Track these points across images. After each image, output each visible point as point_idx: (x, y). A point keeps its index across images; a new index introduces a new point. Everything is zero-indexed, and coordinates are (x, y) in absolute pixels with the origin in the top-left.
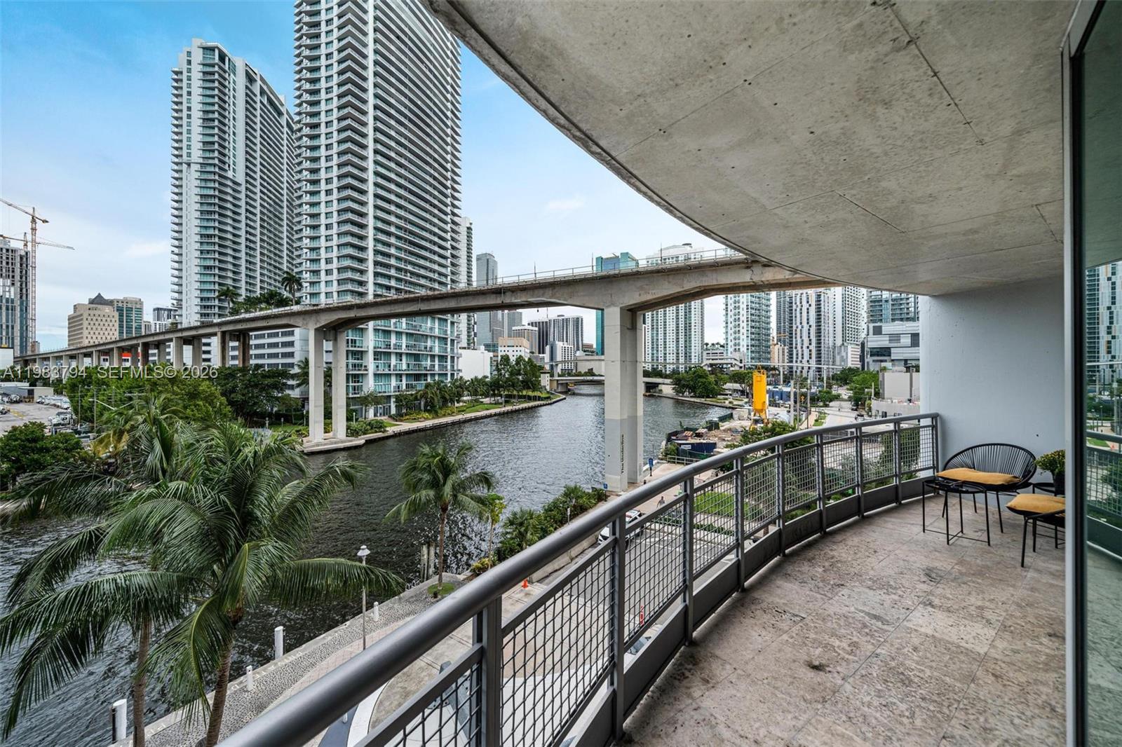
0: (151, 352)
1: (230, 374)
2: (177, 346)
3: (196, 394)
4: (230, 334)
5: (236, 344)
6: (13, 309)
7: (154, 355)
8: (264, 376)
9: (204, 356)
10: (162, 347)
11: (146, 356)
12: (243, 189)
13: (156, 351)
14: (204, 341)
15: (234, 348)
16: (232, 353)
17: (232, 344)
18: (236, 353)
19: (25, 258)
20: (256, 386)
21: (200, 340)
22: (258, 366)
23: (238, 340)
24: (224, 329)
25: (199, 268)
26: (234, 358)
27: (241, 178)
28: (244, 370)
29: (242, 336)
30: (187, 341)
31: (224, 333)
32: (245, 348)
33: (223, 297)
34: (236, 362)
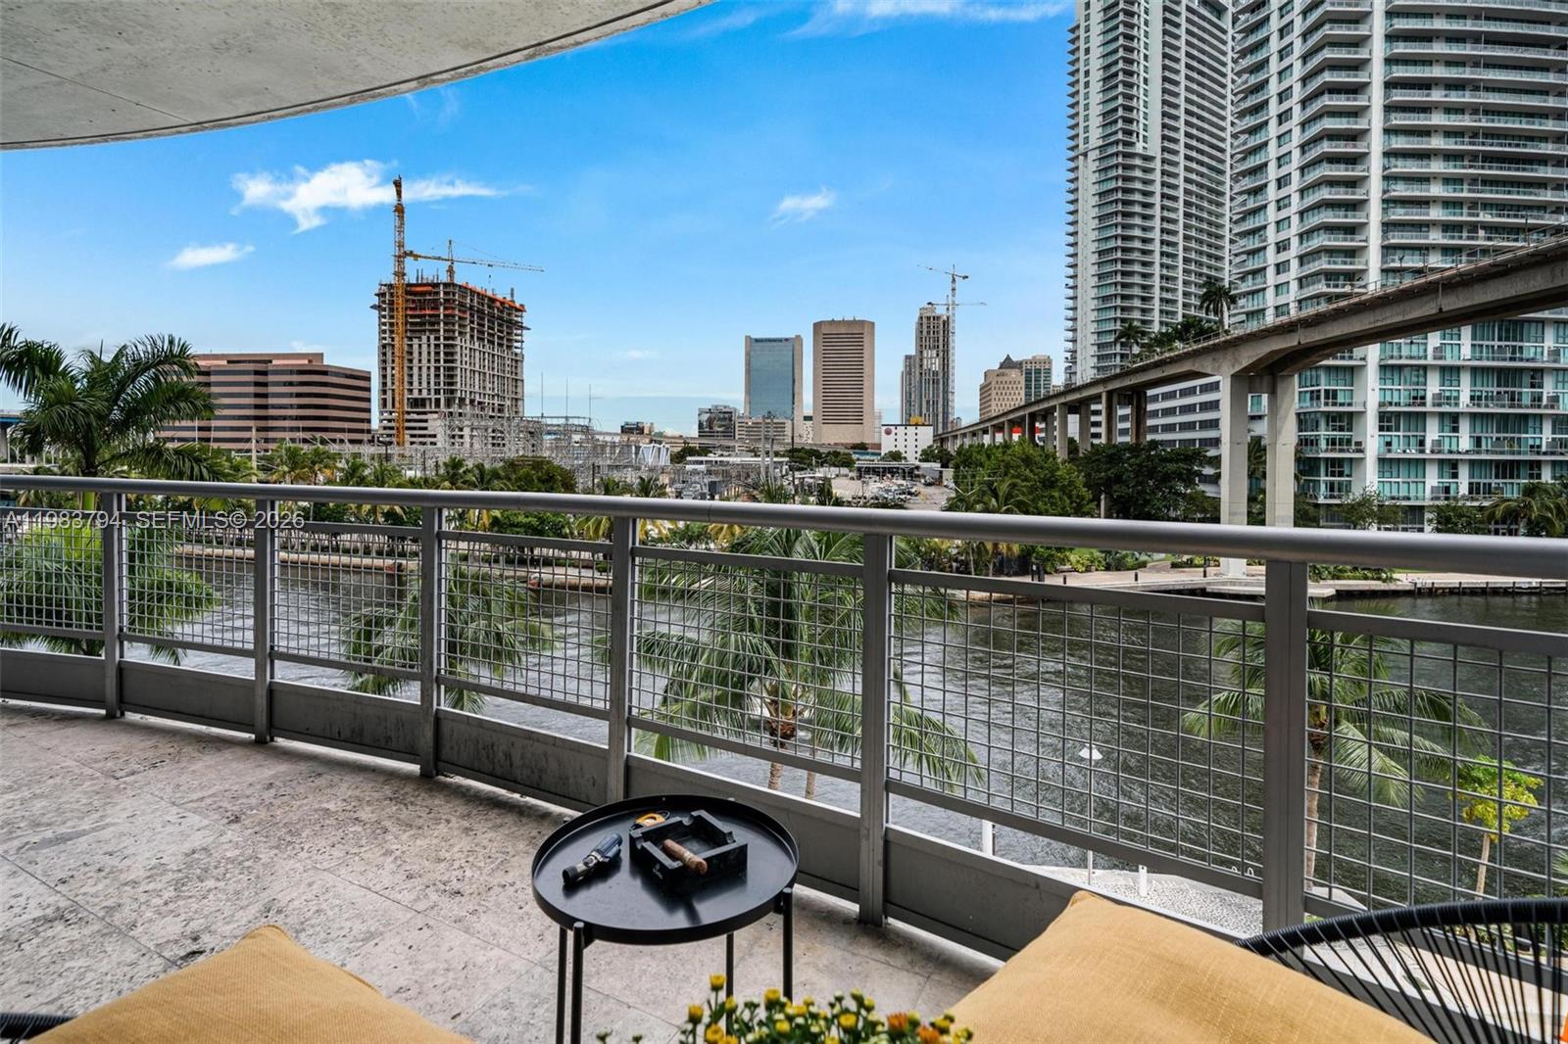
0: (1037, 425)
1: (1115, 454)
2: (1060, 416)
3: (1053, 482)
4: (1119, 395)
5: (1127, 411)
6: (938, 383)
7: (1041, 430)
8: (1164, 460)
9: (1093, 430)
10: (1049, 418)
11: (1033, 430)
12: (1157, 165)
13: (1043, 426)
14: (1094, 407)
15: (1124, 418)
16: (1121, 426)
17: (1121, 412)
18: (1127, 425)
19: (946, 323)
20: (1151, 474)
21: (1088, 406)
22: (1154, 444)
23: (1130, 403)
24: (1111, 386)
25: (1096, 302)
26: (1124, 432)
27: (1154, 148)
28: (1135, 449)
29: (1136, 397)
30: (1073, 408)
31: (1110, 394)
32: (1140, 415)
33: (1123, 340)
34: (1127, 439)
